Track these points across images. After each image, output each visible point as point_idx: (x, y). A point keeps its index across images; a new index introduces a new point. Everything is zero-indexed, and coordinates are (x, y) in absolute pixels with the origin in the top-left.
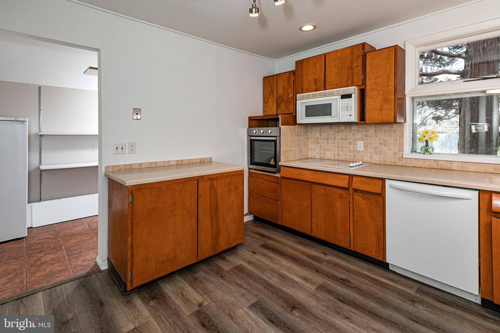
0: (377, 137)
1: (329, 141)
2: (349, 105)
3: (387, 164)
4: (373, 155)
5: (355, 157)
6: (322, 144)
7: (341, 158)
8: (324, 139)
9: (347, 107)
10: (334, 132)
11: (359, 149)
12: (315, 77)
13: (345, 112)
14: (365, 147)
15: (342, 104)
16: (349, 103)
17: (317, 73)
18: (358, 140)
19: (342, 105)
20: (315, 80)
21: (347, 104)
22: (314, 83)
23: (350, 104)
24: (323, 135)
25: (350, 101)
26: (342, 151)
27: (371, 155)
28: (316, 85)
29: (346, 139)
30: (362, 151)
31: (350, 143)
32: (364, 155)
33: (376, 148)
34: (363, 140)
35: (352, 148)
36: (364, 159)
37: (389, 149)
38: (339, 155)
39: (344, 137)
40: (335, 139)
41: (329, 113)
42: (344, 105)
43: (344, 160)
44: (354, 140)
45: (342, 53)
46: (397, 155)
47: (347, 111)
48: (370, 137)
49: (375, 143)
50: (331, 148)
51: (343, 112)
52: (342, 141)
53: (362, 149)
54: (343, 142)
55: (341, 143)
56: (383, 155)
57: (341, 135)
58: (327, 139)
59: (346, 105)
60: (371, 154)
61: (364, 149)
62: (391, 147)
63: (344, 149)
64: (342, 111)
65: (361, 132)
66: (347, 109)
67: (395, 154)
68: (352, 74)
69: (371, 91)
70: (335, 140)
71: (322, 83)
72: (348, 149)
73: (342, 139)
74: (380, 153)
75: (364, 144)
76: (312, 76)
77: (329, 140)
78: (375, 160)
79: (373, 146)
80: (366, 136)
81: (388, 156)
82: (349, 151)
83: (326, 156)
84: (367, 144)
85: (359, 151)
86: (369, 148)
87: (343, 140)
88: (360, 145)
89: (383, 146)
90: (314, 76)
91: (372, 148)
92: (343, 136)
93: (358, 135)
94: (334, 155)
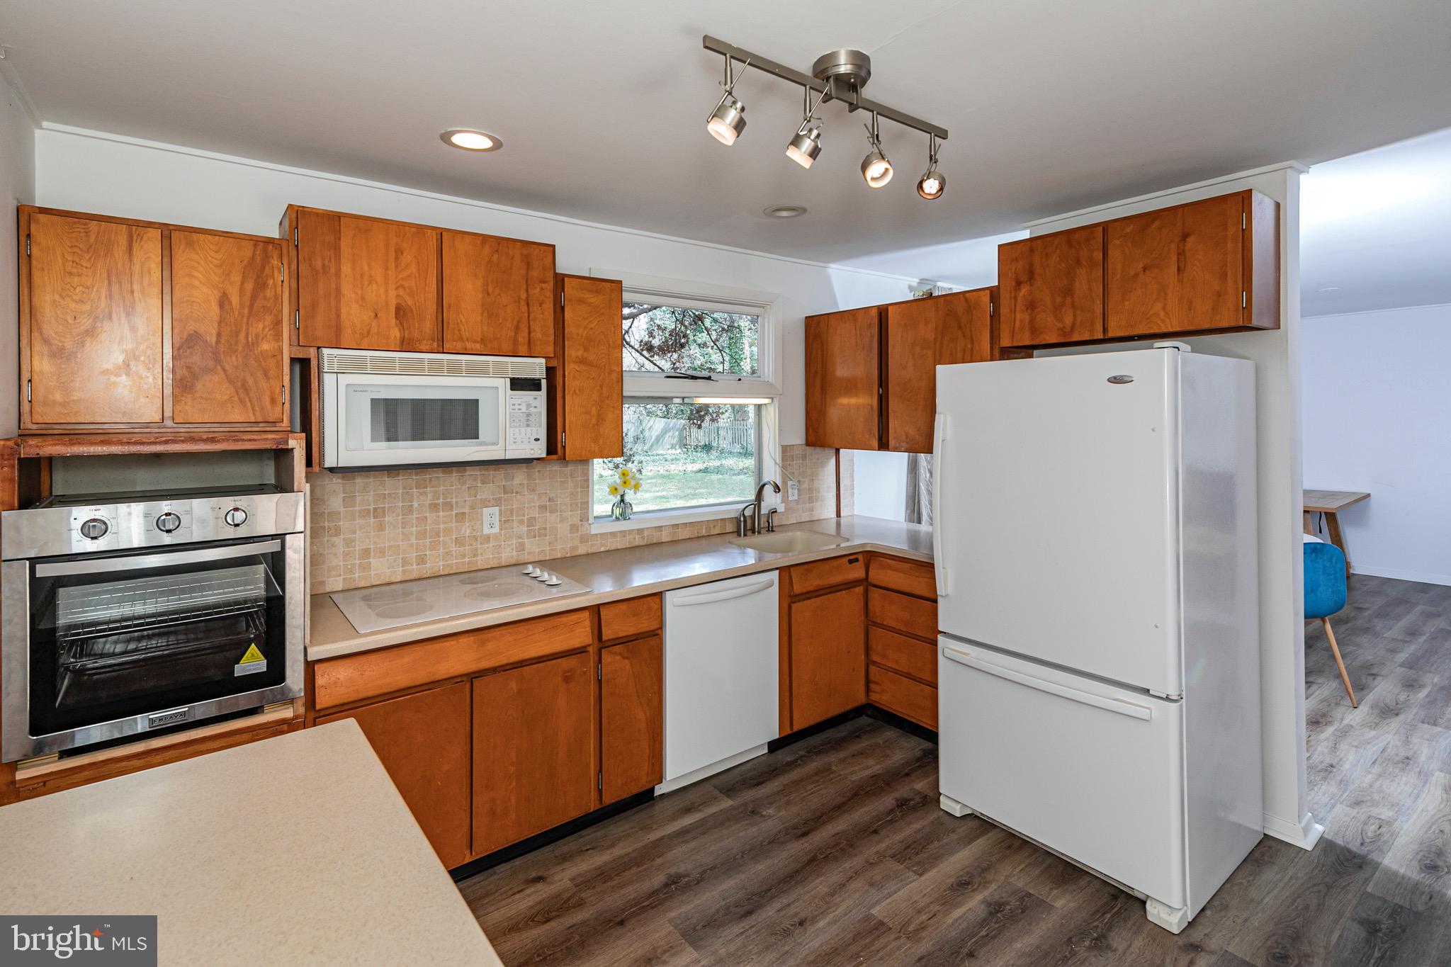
0: (534, 490)
1: (387, 519)
2: (533, 410)
3: (556, 557)
4: (526, 540)
5: (475, 556)
6: (354, 532)
7: (430, 567)
8: (365, 514)
9: (528, 415)
10: (404, 488)
11: (487, 531)
12: (398, 296)
13: (523, 430)
14: (505, 522)
15: (514, 405)
16: (533, 405)
17: (406, 284)
18: (486, 504)
19: (513, 407)
20: (399, 309)
21: (528, 406)
22: (396, 317)
23: (535, 407)
24: (358, 499)
25: (535, 398)
26: (433, 546)
27: (520, 540)
28: (402, 327)
29: (449, 506)
30: (496, 536)
31: (461, 517)
32: (500, 546)
33: (532, 521)
34: (498, 502)
35: (466, 530)
36: (503, 555)
37: (562, 520)
38: (421, 560)
39: (441, 501)
40: (410, 510)
41: (470, 431)
42: (520, 409)
43: (441, 573)
44: (472, 508)
45: (497, 251)
46: (578, 530)
47: (528, 426)
48: (517, 493)
49: (530, 507)
50: (392, 543)
51: (517, 430)
52: (434, 515)
53: (496, 530)
54: (438, 517)
55: (429, 521)
56: (548, 538)
57: (430, 496)
58: (379, 513)
59: (524, 410)
60: (520, 538)
61: (501, 529)
62: (565, 514)
63: (441, 539)
64: (514, 427)
65: (493, 481)
66: (528, 420)
67: (574, 528)
68: (529, 323)
69: (574, 378)
70: (411, 512)
71: (429, 325)
72: (454, 537)
73: (434, 507)
74: (542, 532)
75: (500, 514)
76: (387, 291)
77: (384, 516)
78: (529, 553)
79: (526, 517)
80: (505, 492)
81: (559, 536)
82: (458, 542)
83: (373, 573)
84: (509, 512)
85: (489, 538)
86: (515, 524)
87: (437, 511)
88: (490, 520)
89: (548, 514)
90: (392, 293)
91: (521, 522)
92: (438, 499)
93: (484, 492)
94: (405, 562)
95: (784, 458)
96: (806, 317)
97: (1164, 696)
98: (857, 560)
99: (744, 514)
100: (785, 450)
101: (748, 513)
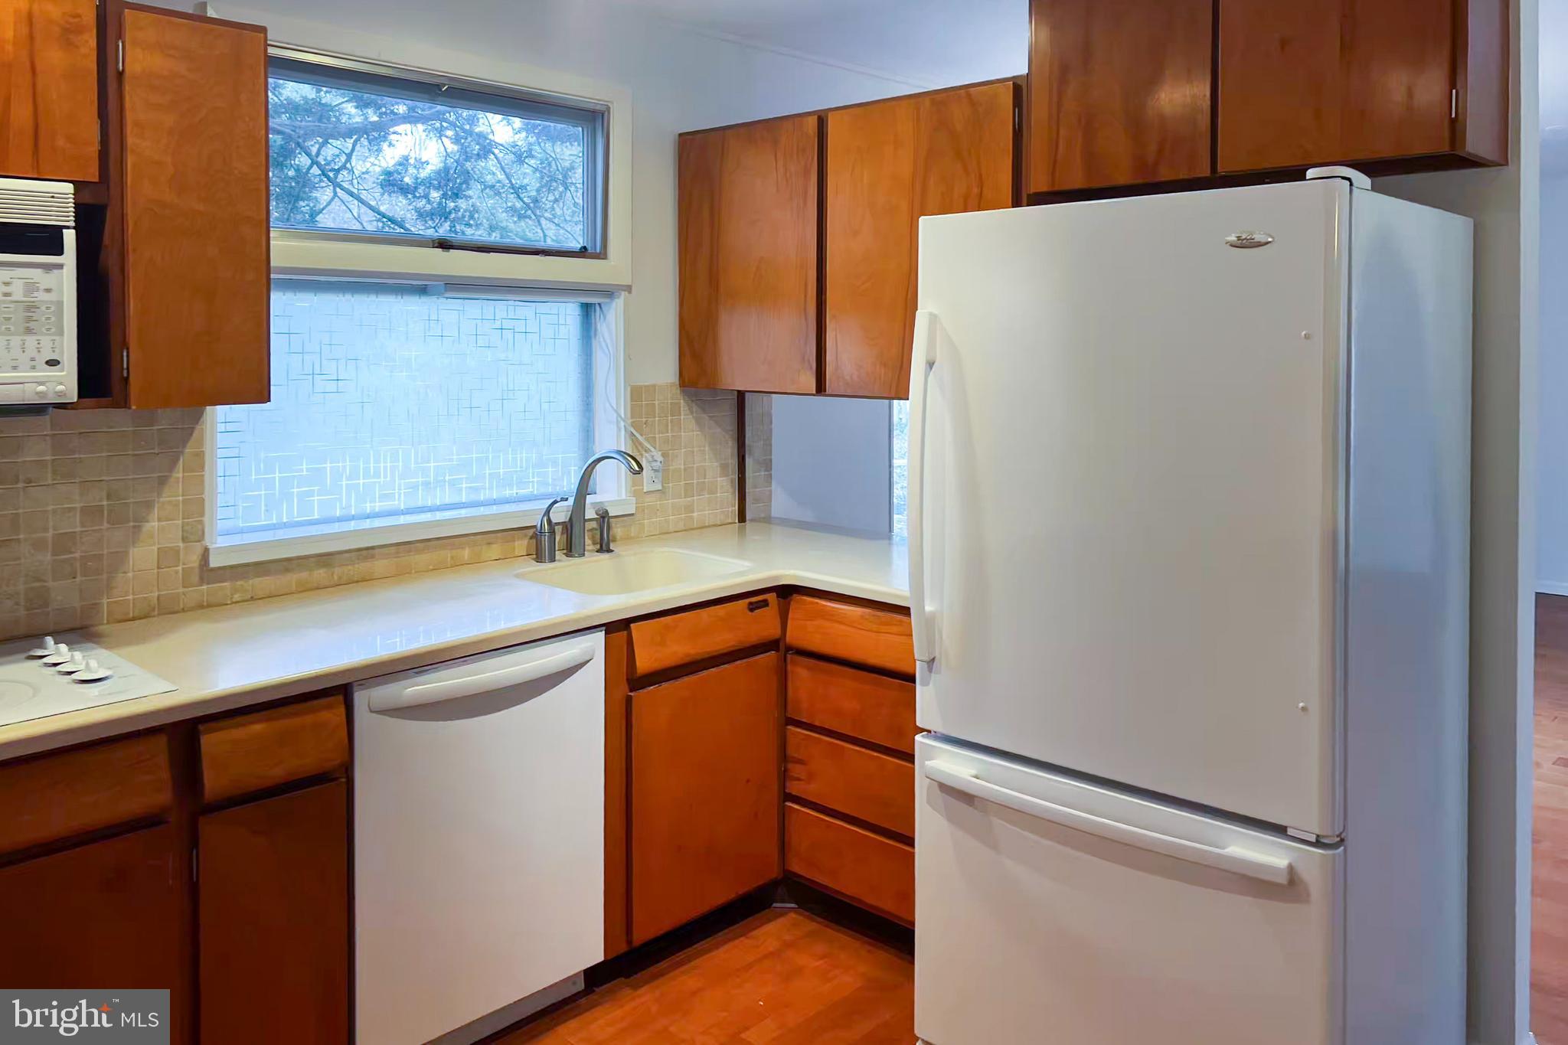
2: (41, 296)
9: (29, 307)
13: (17, 340)
16: (42, 286)
23: (48, 291)
25: (55, 271)
37: (141, 539)
42: (7, 294)
46: (177, 559)
47: (29, 331)
51: (2, 340)
67: (168, 555)
95: (635, 411)
96: (680, 135)
97: (1313, 839)
98: (765, 604)
99: (549, 521)
100: (638, 396)
101: (560, 515)
